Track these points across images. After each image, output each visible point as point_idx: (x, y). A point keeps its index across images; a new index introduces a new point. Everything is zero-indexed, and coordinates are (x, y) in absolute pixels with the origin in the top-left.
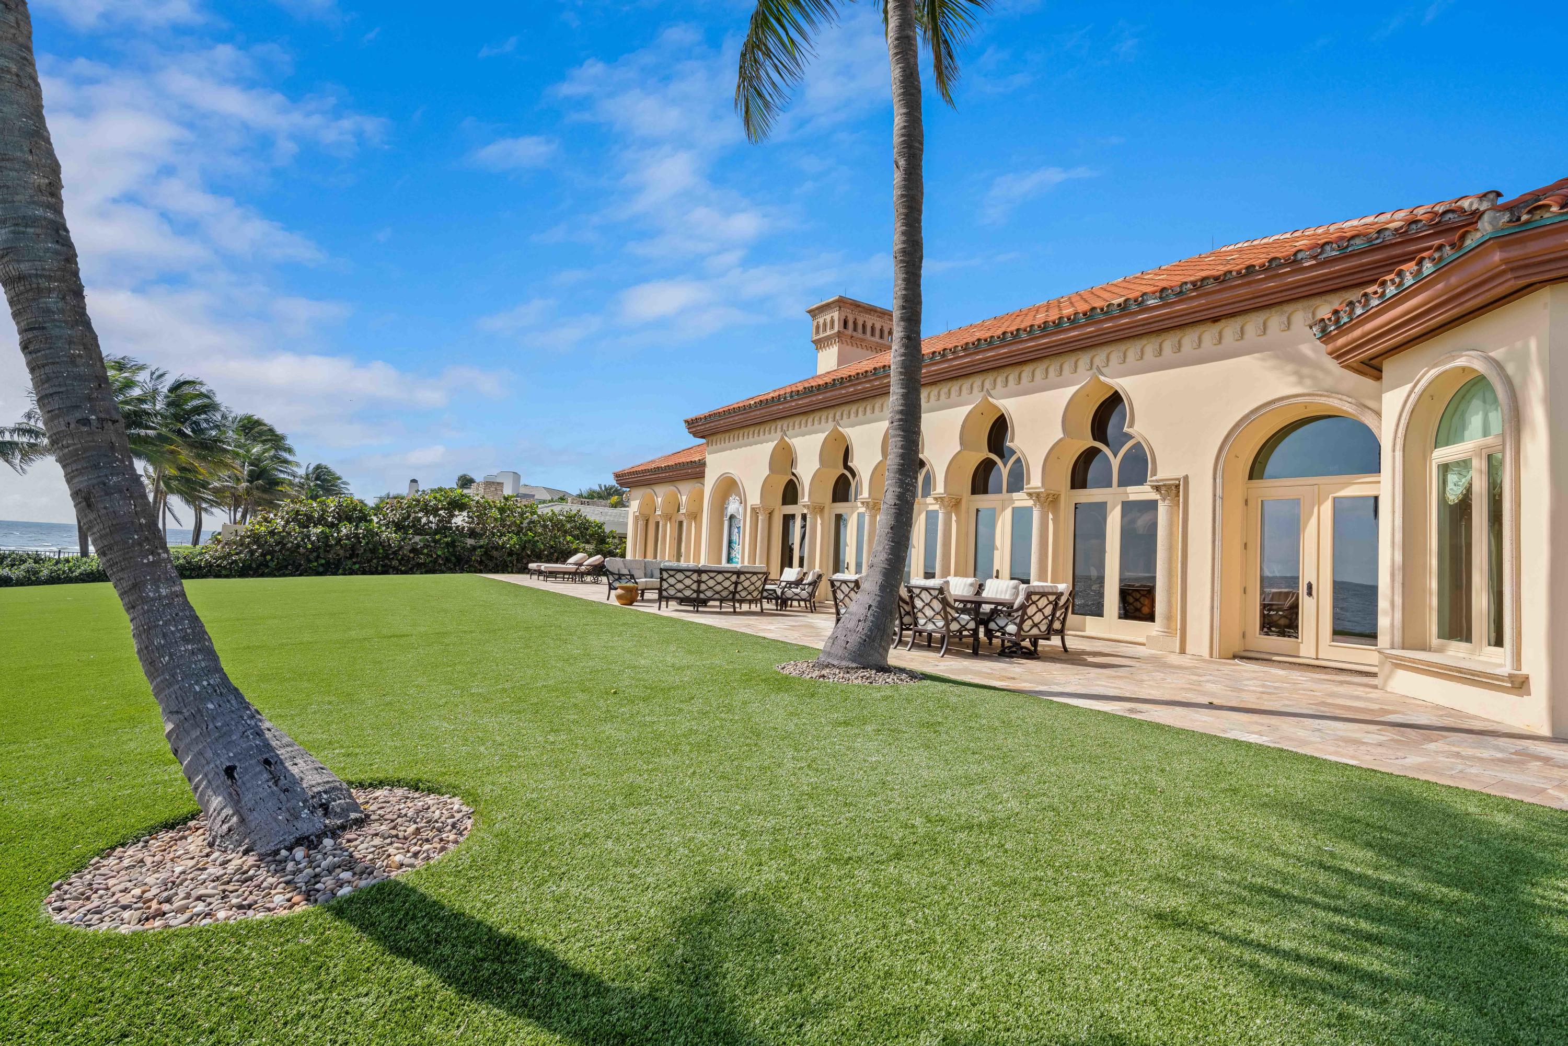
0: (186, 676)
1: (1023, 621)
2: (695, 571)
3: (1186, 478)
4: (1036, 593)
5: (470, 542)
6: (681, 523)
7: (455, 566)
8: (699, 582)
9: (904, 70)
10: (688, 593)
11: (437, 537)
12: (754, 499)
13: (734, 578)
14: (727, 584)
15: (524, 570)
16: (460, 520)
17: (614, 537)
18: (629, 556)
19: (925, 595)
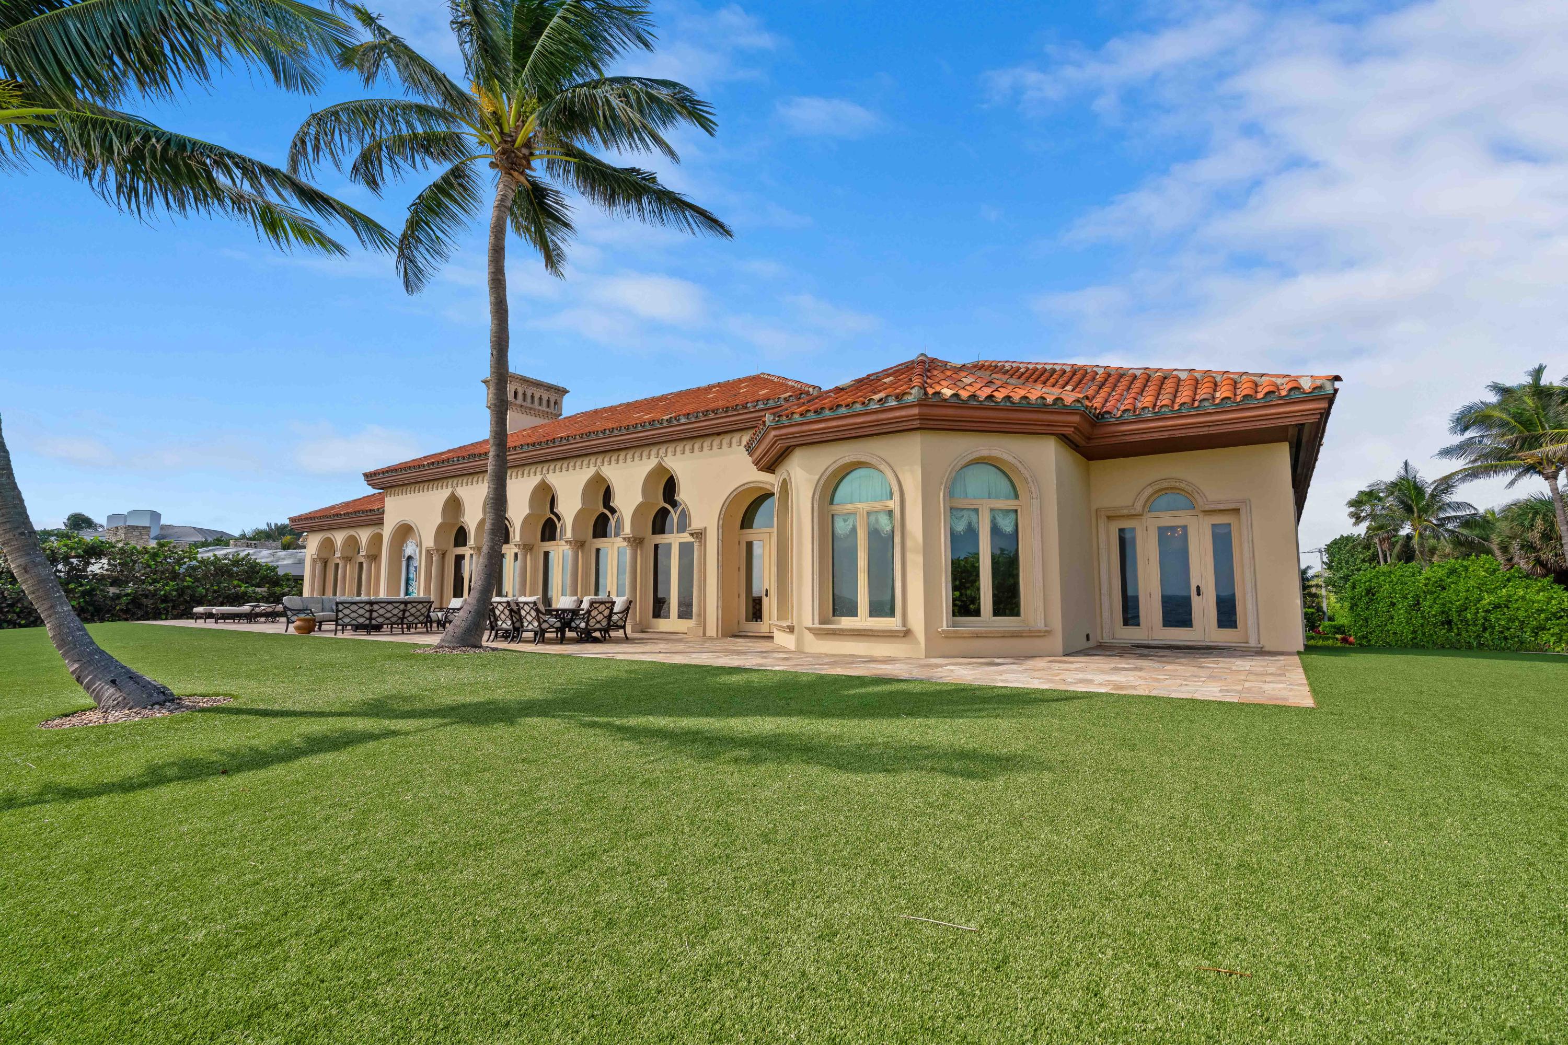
0: (81, 646)
1: (588, 620)
2: (367, 603)
3: (705, 528)
4: (596, 603)
5: (112, 590)
6: (361, 564)
7: (92, 615)
8: (371, 611)
9: (496, 298)
10: (361, 620)
11: (72, 586)
12: (429, 541)
13: (402, 607)
14: (396, 611)
15: (187, 614)
16: (97, 567)
17: (288, 580)
18: (306, 593)
19: (526, 607)
